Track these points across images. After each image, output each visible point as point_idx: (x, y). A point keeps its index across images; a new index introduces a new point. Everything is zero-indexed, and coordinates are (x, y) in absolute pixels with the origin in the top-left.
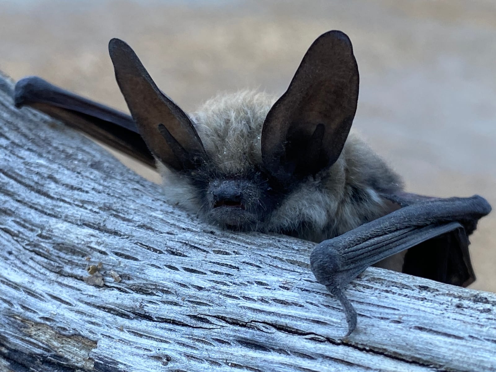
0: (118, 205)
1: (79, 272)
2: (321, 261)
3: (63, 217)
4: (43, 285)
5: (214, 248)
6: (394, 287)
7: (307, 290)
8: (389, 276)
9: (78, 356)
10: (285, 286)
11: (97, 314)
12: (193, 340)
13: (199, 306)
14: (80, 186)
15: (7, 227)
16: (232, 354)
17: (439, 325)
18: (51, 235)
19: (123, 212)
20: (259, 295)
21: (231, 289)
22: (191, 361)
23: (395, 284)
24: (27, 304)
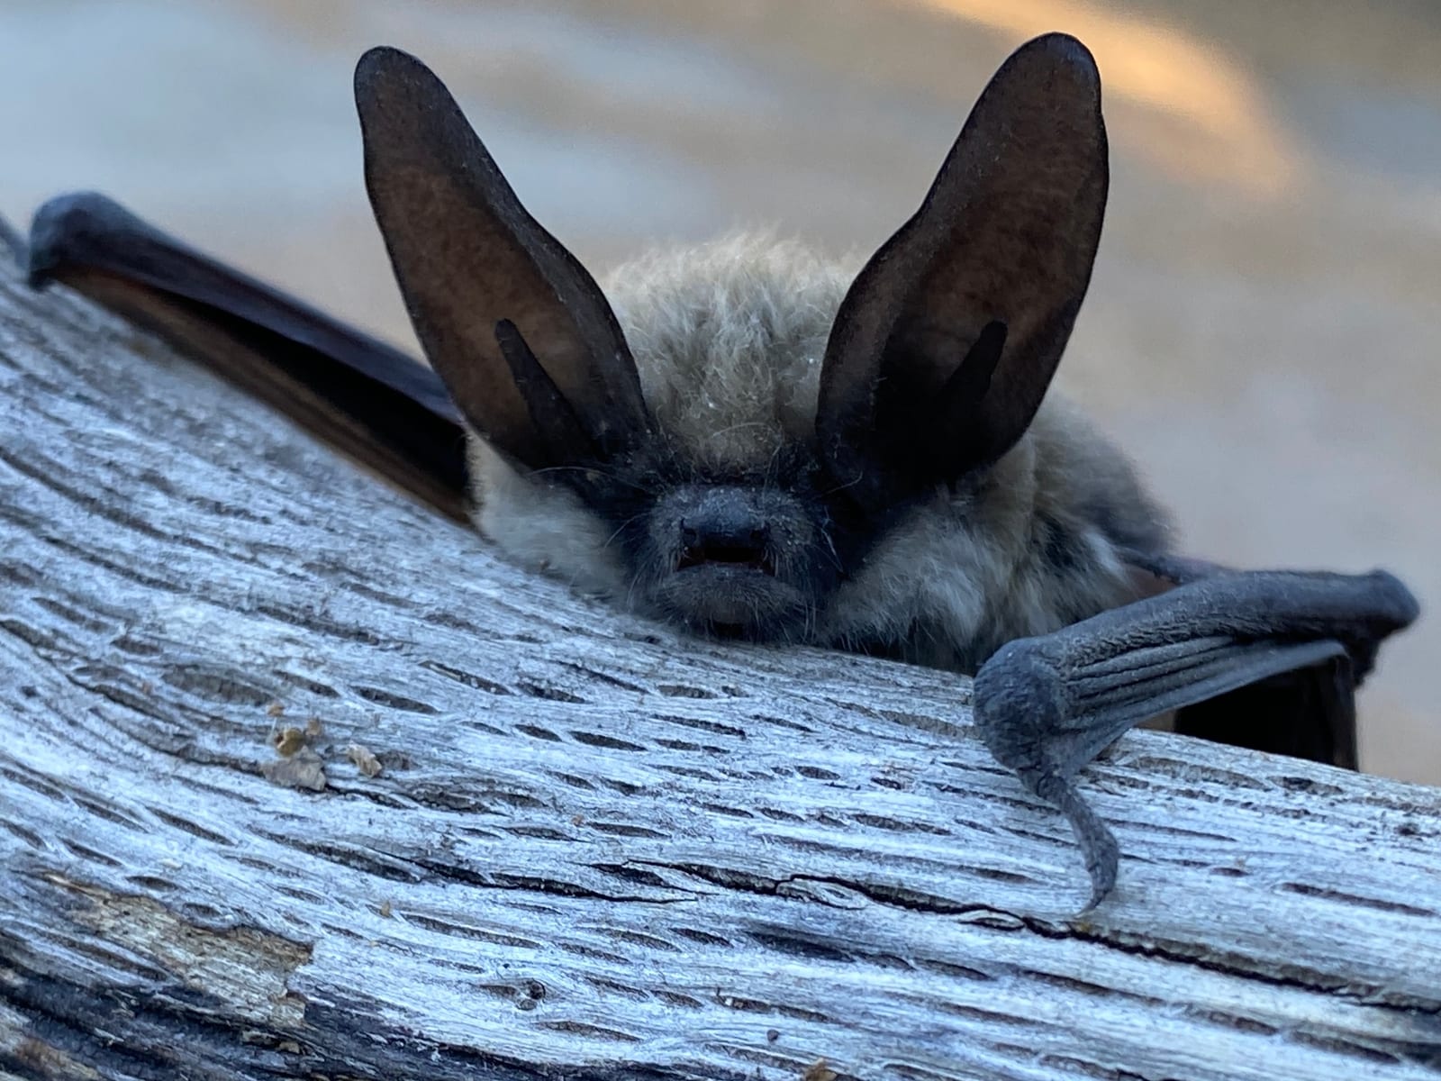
0: (362, 558)
1: (245, 750)
2: (1008, 696)
3: (195, 589)
4: (137, 784)
5: (664, 678)
6: (1209, 784)
7: (956, 790)
8: (1193, 751)
9: (253, 989)
10: (890, 778)
11: (310, 868)
12: (611, 935)
13: (628, 838)
14: (241, 505)
15: (15, 617)
16: (735, 972)
17: (1359, 877)
18: (159, 640)
19: (379, 579)
20: (811, 803)
21: (725, 788)
22: (610, 996)
23: (1212, 774)
24: (88, 840)
